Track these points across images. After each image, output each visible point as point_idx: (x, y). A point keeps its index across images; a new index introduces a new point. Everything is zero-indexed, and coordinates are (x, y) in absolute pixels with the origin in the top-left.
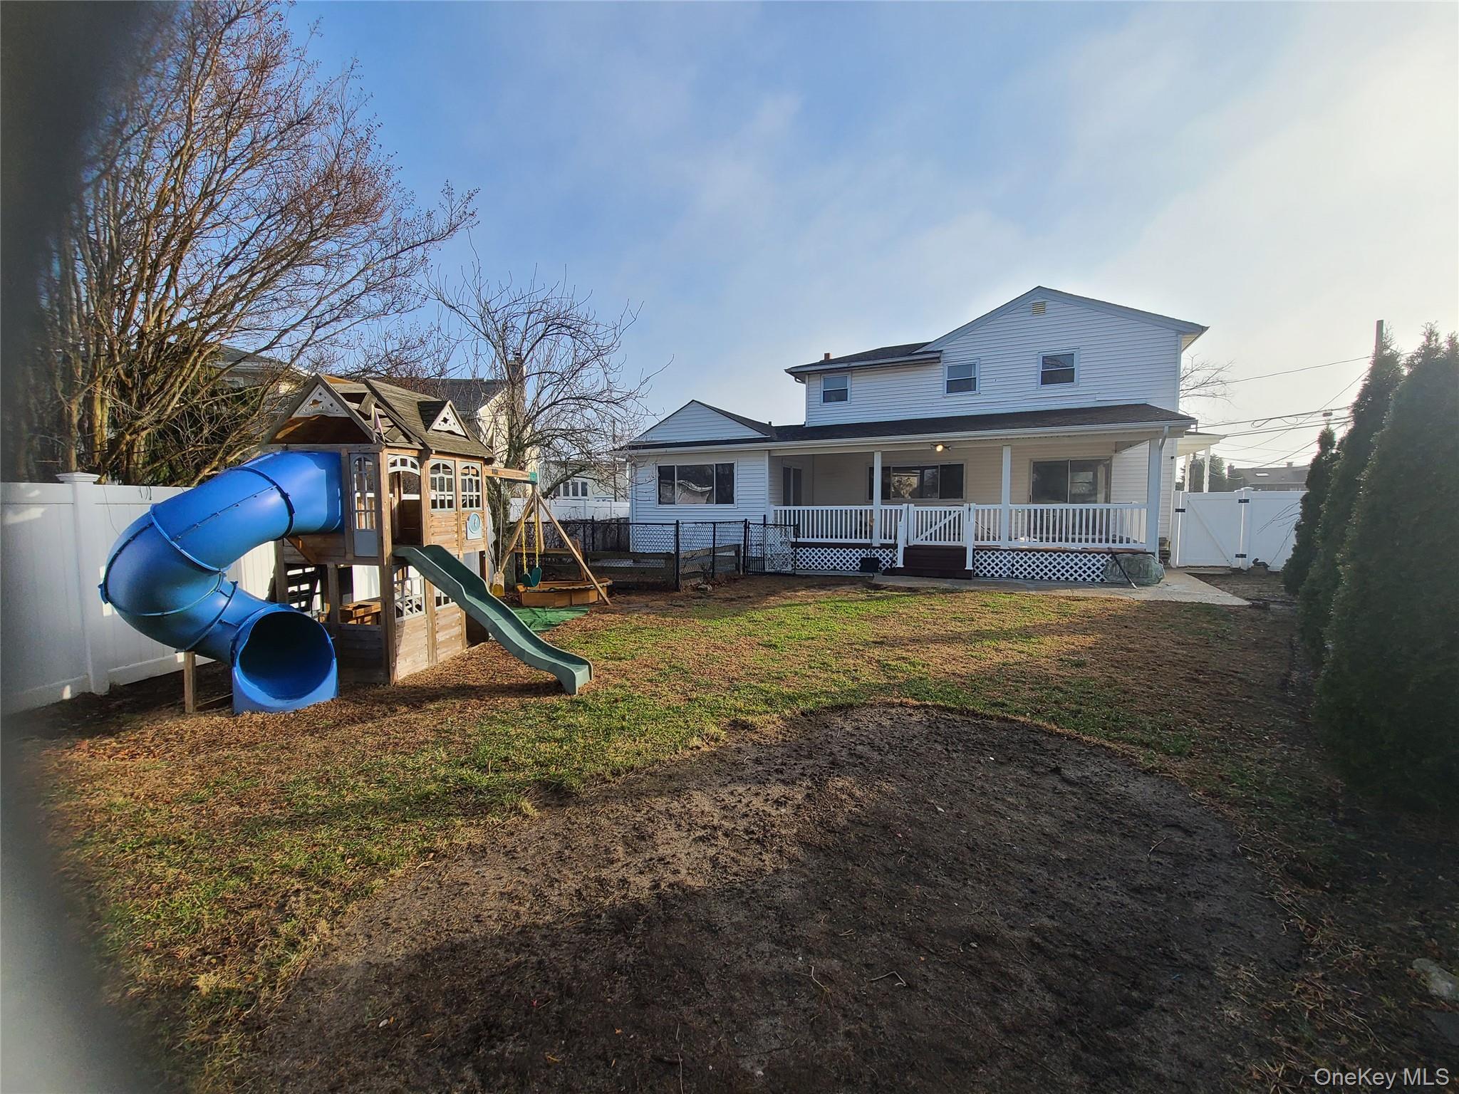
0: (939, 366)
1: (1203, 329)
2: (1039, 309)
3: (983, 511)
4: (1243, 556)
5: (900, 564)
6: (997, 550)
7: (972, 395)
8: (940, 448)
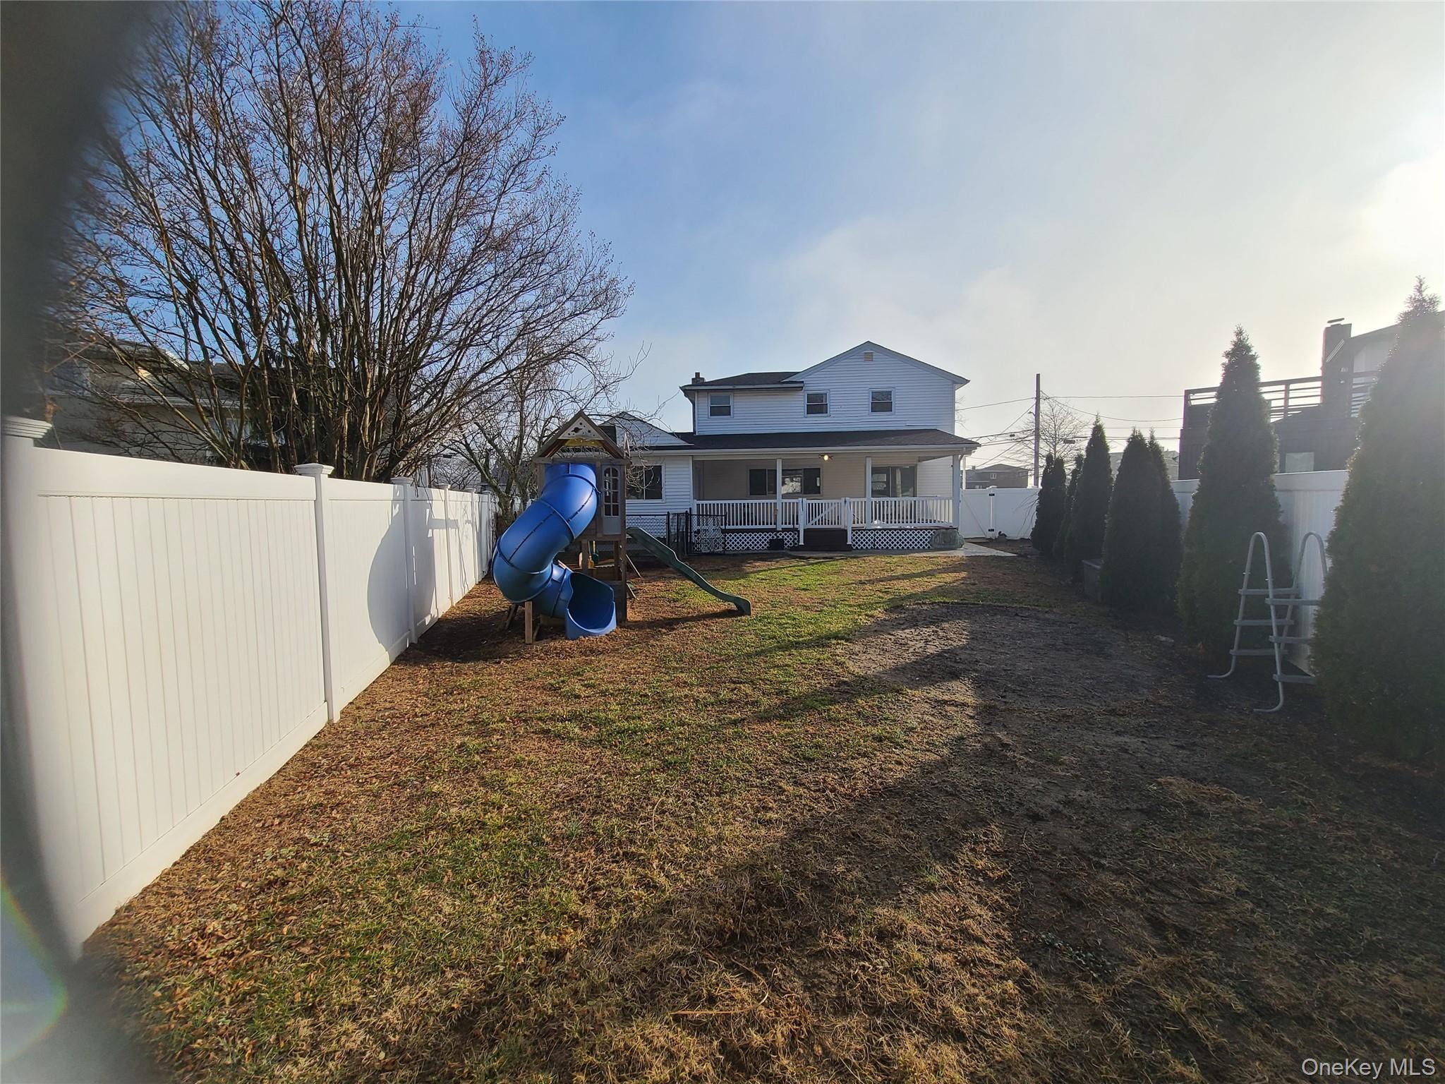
0: (801, 393)
1: (968, 381)
2: (869, 357)
3: (854, 503)
4: (993, 530)
5: (802, 543)
6: (864, 530)
7: (826, 417)
8: (826, 458)
